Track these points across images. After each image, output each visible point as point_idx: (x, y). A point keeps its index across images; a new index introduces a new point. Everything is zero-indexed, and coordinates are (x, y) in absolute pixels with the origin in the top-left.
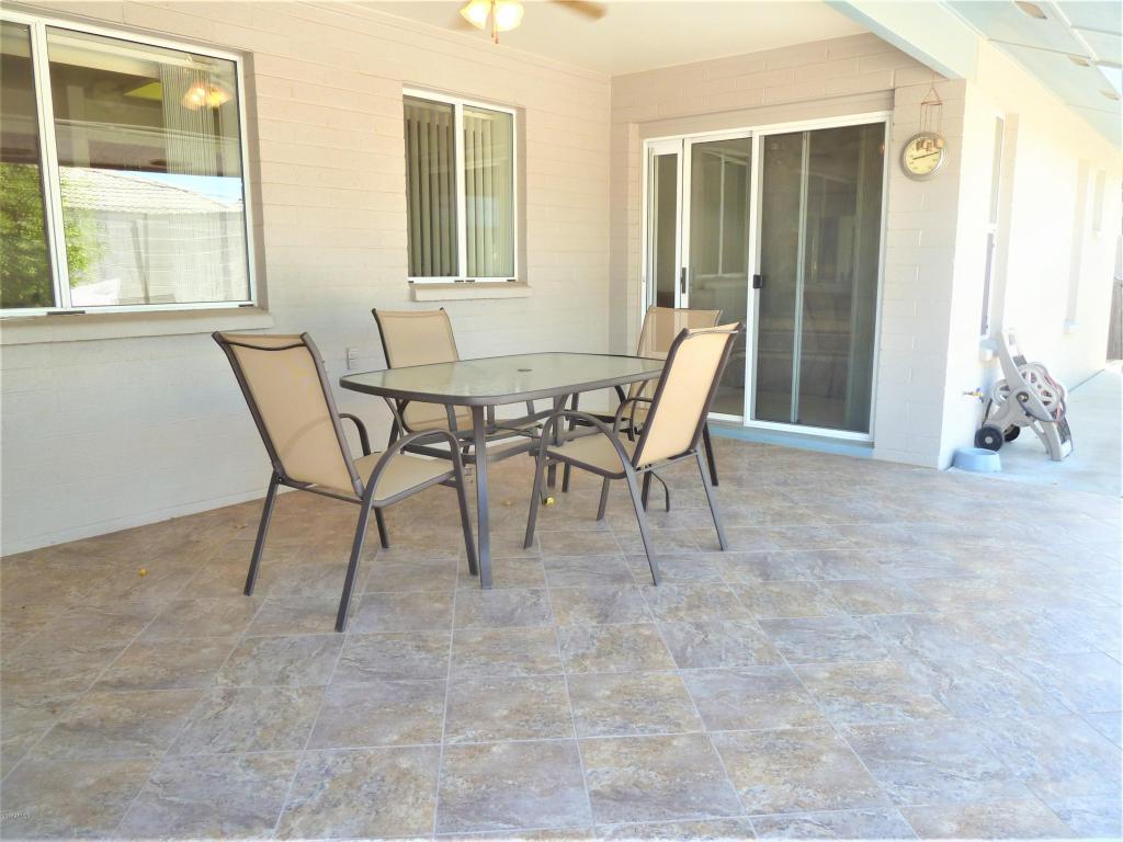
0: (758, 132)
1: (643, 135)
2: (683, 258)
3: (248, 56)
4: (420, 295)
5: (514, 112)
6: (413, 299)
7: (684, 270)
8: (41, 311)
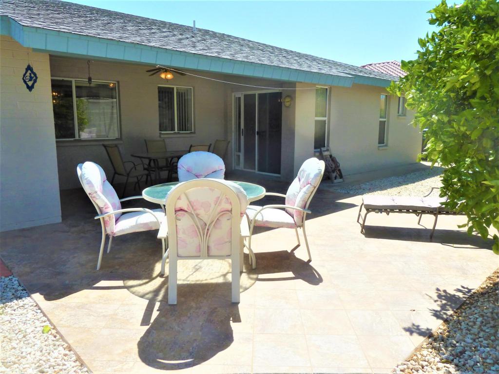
0: (257, 93)
1: (233, 92)
2: (242, 126)
3: (118, 82)
4: (162, 136)
5: (192, 88)
6: (160, 137)
7: (242, 129)
8: (72, 139)
